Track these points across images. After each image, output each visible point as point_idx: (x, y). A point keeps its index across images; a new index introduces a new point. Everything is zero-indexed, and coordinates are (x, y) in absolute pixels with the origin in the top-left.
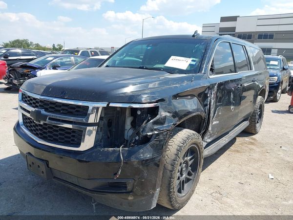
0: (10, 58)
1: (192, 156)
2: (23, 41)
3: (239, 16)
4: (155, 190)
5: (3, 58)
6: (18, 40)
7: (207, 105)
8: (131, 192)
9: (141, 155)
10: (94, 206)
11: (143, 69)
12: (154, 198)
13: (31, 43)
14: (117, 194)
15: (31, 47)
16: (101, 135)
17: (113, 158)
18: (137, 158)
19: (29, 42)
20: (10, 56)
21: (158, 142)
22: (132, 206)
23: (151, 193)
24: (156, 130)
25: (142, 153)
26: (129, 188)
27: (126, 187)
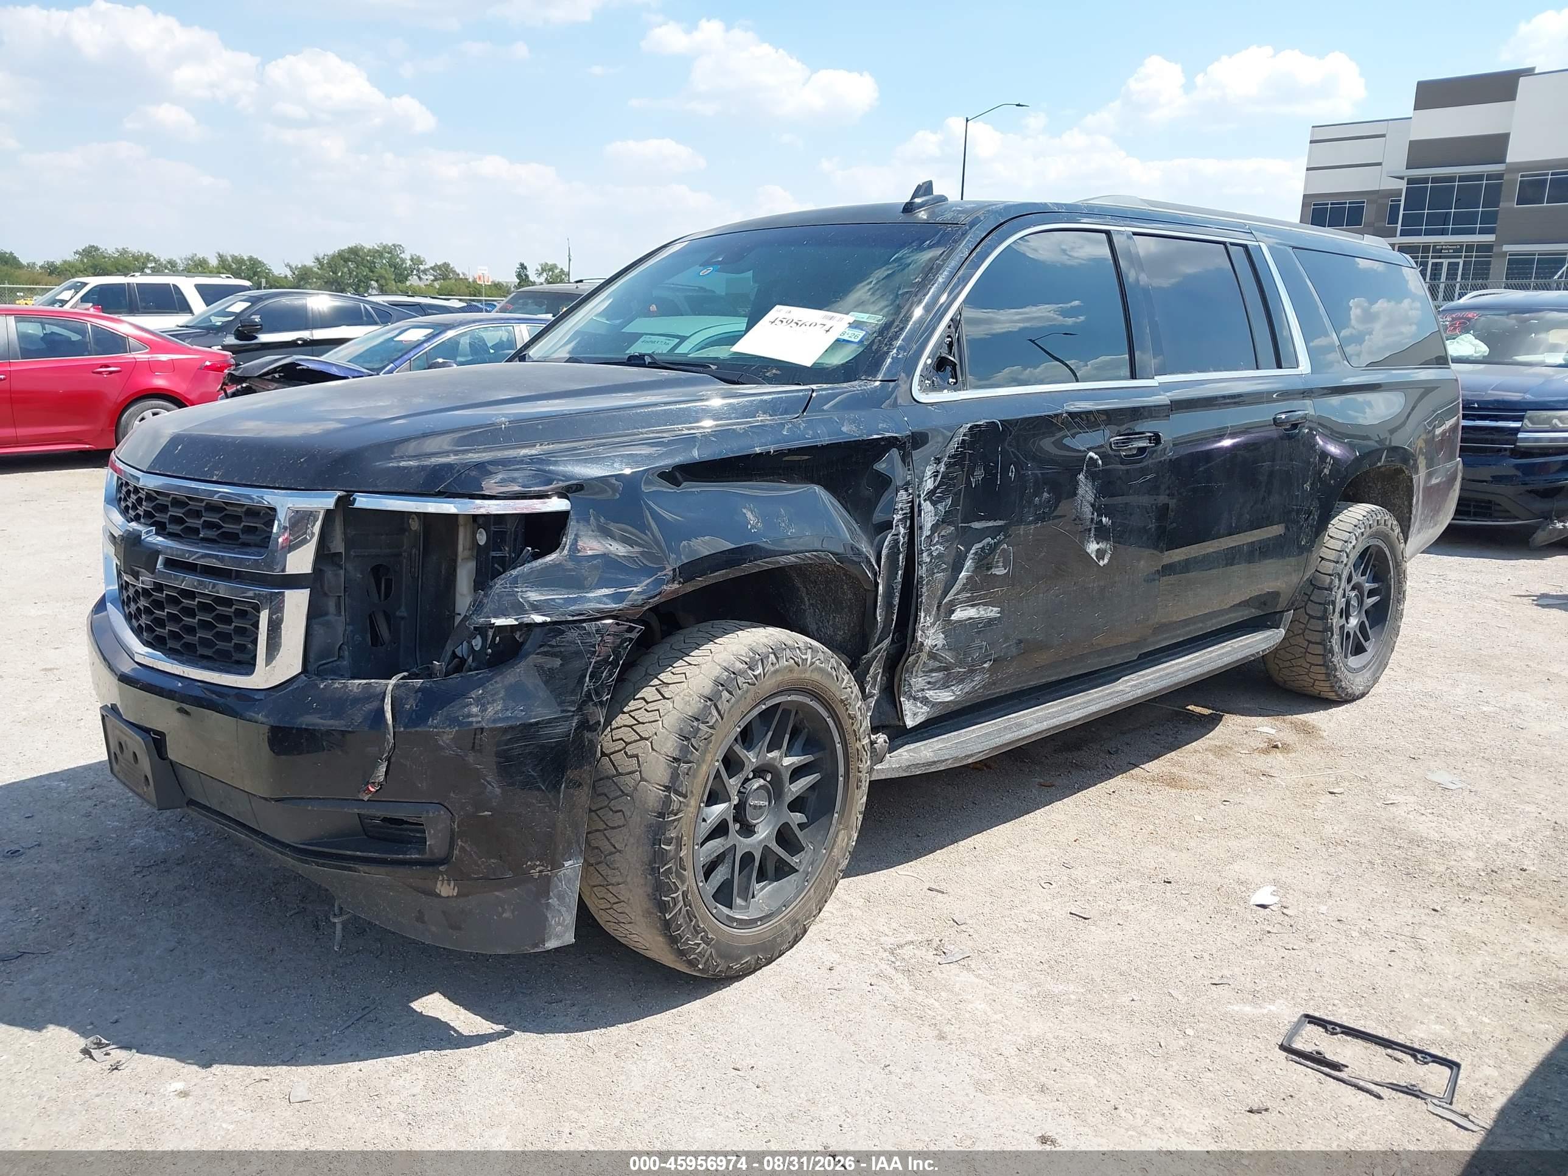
0: (264, 338)
1: (808, 758)
2: (378, 253)
3: (1529, 72)
4: (557, 865)
5: (231, 340)
6: (354, 251)
7: (888, 525)
8: (442, 862)
9: (475, 710)
10: (339, 927)
11: (644, 365)
12: (554, 901)
13: (417, 261)
14: (389, 869)
15: (413, 281)
16: (340, 629)
17: (358, 715)
18: (453, 721)
19: (406, 256)
20: (262, 330)
21: (558, 662)
22: (459, 928)
23: (535, 873)
24: (536, 608)
25: (478, 701)
26: (434, 841)
27: (424, 841)
